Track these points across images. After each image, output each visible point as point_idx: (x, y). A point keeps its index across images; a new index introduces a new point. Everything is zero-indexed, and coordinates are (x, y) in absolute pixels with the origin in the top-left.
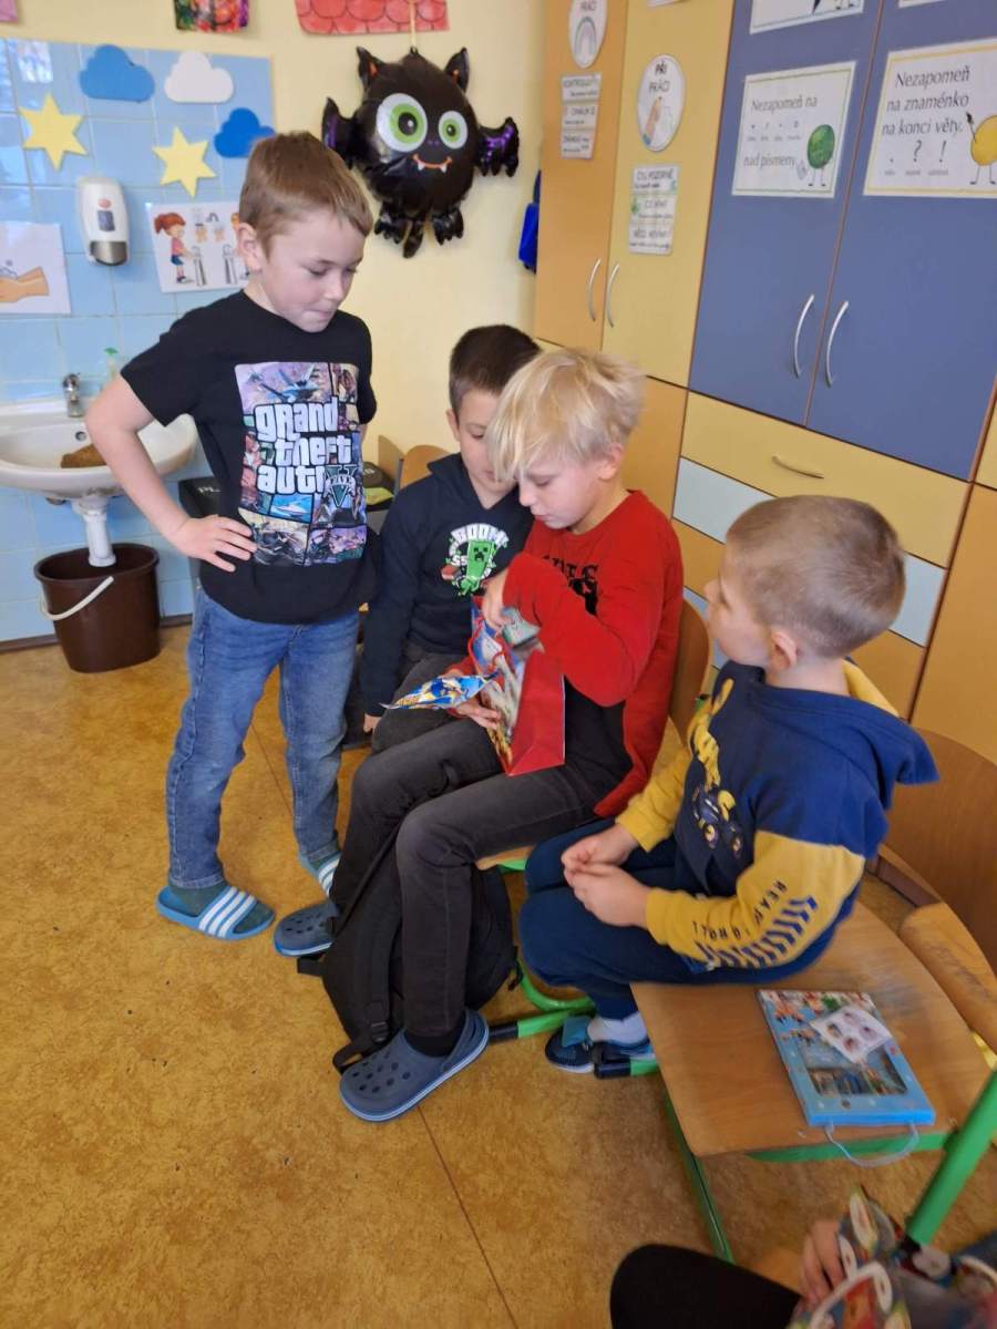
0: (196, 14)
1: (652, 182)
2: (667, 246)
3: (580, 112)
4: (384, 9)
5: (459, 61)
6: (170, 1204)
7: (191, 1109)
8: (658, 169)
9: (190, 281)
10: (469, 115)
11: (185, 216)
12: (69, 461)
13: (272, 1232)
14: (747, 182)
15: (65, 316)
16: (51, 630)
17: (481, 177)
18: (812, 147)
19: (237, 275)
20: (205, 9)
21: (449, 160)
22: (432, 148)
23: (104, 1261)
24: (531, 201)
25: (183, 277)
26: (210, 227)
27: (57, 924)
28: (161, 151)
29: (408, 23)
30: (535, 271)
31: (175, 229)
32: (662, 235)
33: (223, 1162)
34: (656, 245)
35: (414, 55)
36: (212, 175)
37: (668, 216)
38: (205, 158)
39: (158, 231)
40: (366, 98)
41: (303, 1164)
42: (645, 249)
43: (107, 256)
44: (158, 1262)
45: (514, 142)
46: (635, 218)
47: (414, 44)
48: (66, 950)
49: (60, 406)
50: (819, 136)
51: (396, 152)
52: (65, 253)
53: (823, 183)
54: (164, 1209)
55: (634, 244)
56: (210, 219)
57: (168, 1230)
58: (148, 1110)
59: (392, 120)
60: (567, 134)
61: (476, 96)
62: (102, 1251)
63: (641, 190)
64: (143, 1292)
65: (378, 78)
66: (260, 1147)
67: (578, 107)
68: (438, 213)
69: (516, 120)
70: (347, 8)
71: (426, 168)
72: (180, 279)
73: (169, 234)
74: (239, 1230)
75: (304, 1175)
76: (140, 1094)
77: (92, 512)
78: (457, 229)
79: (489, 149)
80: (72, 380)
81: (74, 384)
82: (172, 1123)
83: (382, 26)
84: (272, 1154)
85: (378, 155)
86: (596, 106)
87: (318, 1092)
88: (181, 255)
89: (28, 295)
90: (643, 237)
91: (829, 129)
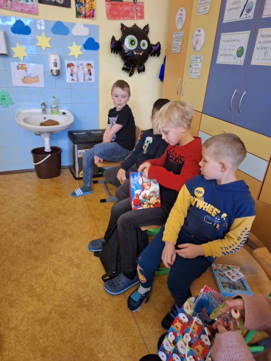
0: (81, 14)
1: (196, 59)
2: (198, 76)
3: (177, 41)
4: (128, 14)
5: (147, 27)
6: (60, 309)
7: (66, 287)
8: (197, 56)
9: (75, 80)
10: (148, 41)
11: (75, 64)
12: (42, 124)
13: (85, 318)
14: (221, 60)
15: (43, 88)
16: (34, 167)
17: (150, 56)
18: (238, 52)
19: (87, 80)
20: (84, 13)
21: (143, 52)
22: (138, 49)
23: (43, 321)
24: (163, 63)
25: (73, 79)
26: (80, 67)
27: (33, 240)
28: (70, 48)
29: (134, 17)
30: (163, 81)
31: (72, 67)
32: (197, 73)
33: (73, 300)
34: (195, 76)
35: (135, 25)
36: (82, 54)
37: (199, 68)
38: (81, 50)
39: (68, 67)
40: (122, 36)
41: (94, 302)
42: (193, 77)
43: (55, 73)
44: (57, 323)
45: (159, 48)
46: (190, 68)
47: (135, 22)
48: (35, 246)
49: (40, 111)
50: (240, 49)
51: (129, 50)
52: (44, 72)
53: (240, 61)
54: (58, 310)
55: (190, 75)
56: (81, 65)
57: (59, 315)
58: (55, 286)
59: (128, 42)
60: (173, 47)
61: (150, 36)
62: (43, 319)
63: (192, 61)
64: (53, 329)
65: (126, 31)
66: (83, 297)
67: (177, 40)
68: (139, 66)
69: (160, 43)
70: (119, 13)
71: (136, 54)
72: (72, 80)
73: (70, 68)
74: (77, 317)
75: (93, 305)
76: (53, 282)
77: (46, 138)
78: (143, 70)
79: (153, 50)
80: (44, 104)
81: (44, 105)
82: (61, 290)
83: (128, 18)
84: (85, 299)
85: (125, 50)
86: (181, 39)
87: (98, 285)
88: (73, 74)
89: (34, 82)
90: (192, 73)
91: (242, 48)
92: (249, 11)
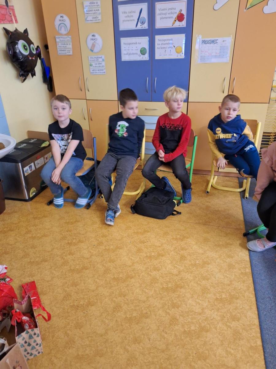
2: (104, 72)
3: (65, 44)
4: (6, 17)
5: (26, 31)
8: (97, 57)
14: (125, 58)
18: (141, 51)
21: (34, 56)
22: (31, 54)
29: (13, 21)
32: (102, 70)
34: (101, 73)
35: (16, 30)
37: (103, 66)
40: (12, 41)
42: (97, 74)
45: (40, 52)
46: (92, 67)
51: (25, 55)
53: (146, 57)
55: (93, 73)
59: (22, 47)
60: (59, 49)
63: (92, 61)
65: (13, 36)
67: (62, 43)
68: (32, 70)
71: (31, 59)
78: (35, 74)
83: (7, 22)
86: (71, 43)
91: (145, 48)
92: (143, 23)
